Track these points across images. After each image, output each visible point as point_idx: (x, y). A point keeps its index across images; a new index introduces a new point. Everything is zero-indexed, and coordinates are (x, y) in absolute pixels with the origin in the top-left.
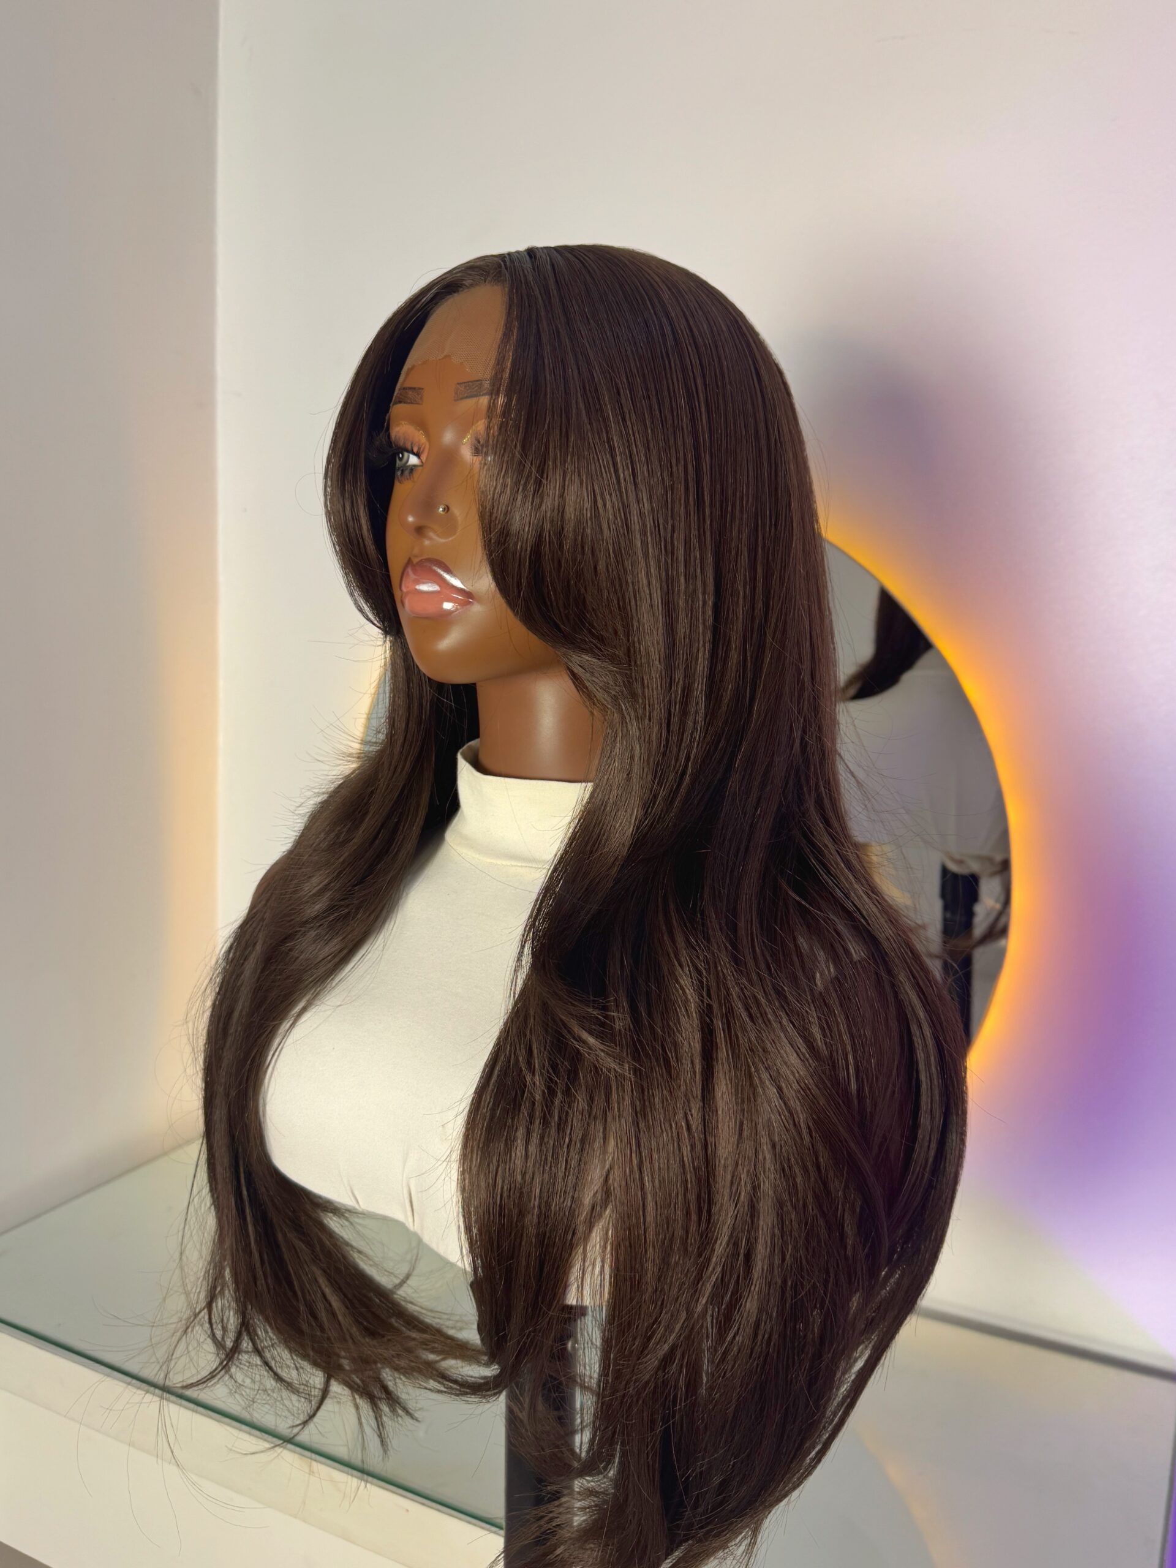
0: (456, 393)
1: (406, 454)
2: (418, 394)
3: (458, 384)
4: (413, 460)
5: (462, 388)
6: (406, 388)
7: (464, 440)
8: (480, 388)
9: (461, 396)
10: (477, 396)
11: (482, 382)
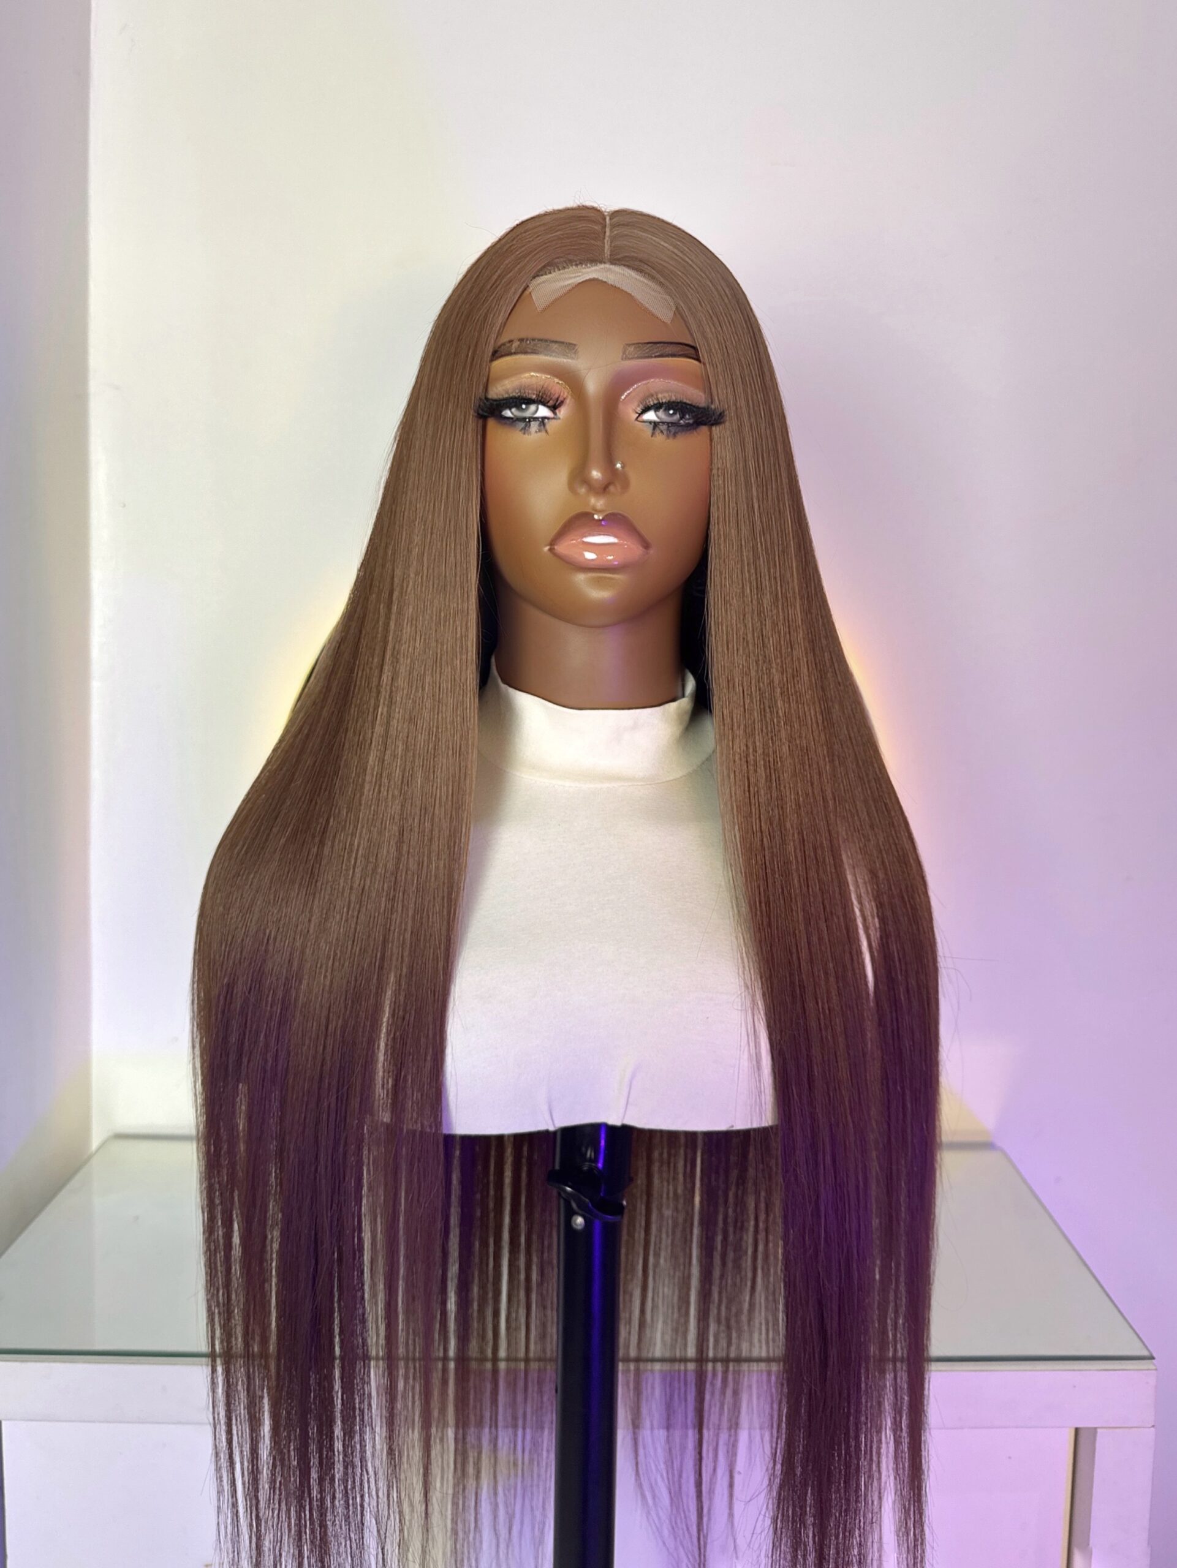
0: (624, 353)
1: (533, 407)
2: (570, 350)
3: (627, 345)
4: (543, 411)
5: (632, 349)
6: (546, 341)
7: (623, 397)
8: (655, 350)
9: (631, 356)
10: (652, 357)
11: (658, 345)
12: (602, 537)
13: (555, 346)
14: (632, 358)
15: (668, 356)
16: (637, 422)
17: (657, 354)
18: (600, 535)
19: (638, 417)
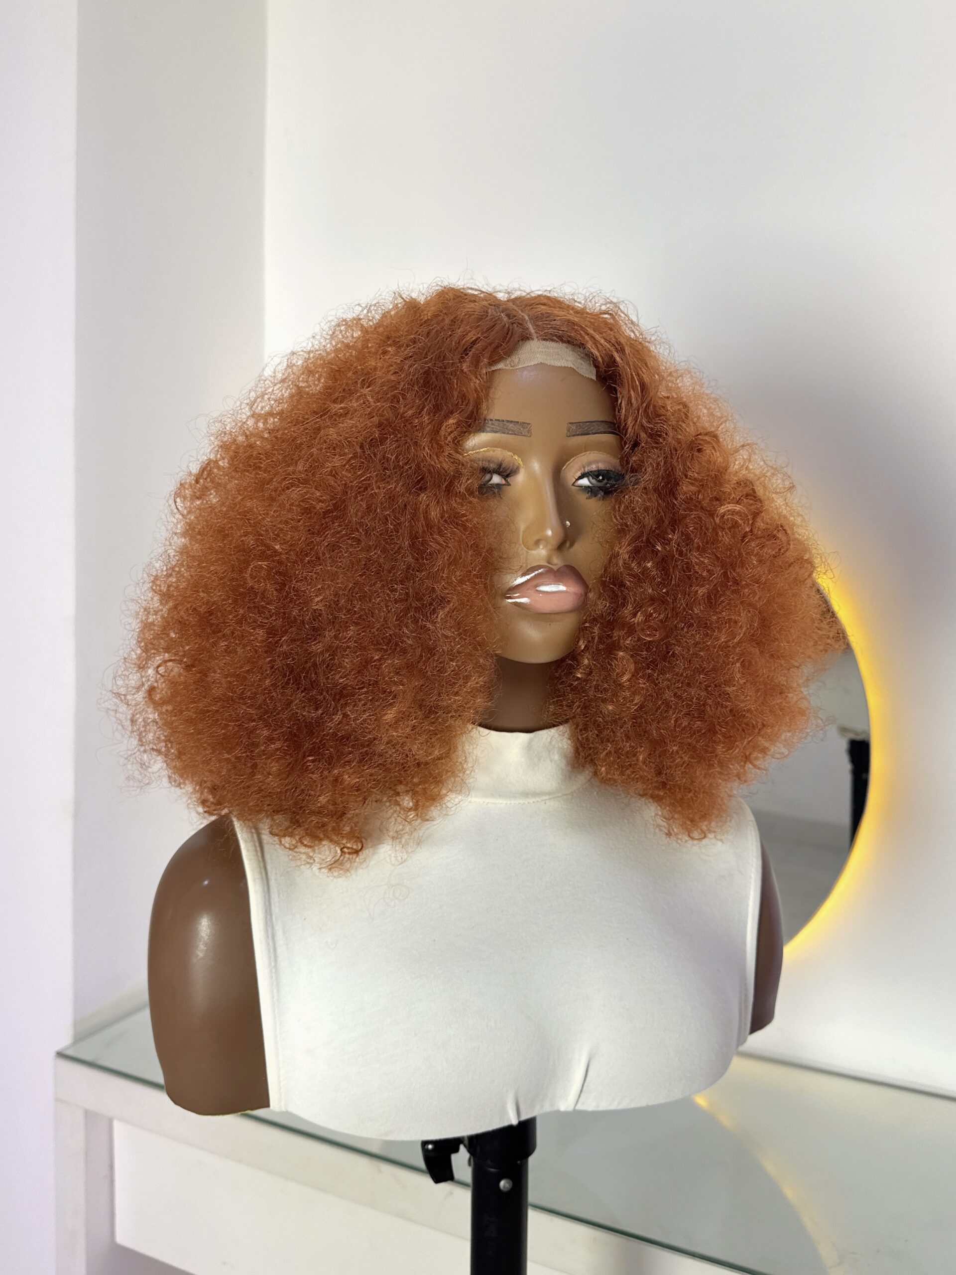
0: (569, 430)
1: (488, 477)
2: (524, 428)
3: (570, 423)
4: (496, 479)
5: (574, 428)
6: (503, 421)
7: (565, 467)
8: (592, 428)
9: (573, 434)
10: (589, 434)
11: (594, 424)
12: (553, 586)
13: (511, 425)
14: (574, 435)
15: (600, 433)
16: (573, 487)
17: (593, 431)
18: (551, 584)
19: (574, 483)
